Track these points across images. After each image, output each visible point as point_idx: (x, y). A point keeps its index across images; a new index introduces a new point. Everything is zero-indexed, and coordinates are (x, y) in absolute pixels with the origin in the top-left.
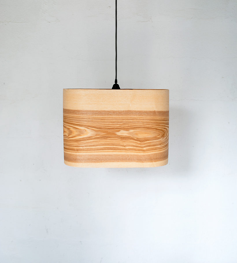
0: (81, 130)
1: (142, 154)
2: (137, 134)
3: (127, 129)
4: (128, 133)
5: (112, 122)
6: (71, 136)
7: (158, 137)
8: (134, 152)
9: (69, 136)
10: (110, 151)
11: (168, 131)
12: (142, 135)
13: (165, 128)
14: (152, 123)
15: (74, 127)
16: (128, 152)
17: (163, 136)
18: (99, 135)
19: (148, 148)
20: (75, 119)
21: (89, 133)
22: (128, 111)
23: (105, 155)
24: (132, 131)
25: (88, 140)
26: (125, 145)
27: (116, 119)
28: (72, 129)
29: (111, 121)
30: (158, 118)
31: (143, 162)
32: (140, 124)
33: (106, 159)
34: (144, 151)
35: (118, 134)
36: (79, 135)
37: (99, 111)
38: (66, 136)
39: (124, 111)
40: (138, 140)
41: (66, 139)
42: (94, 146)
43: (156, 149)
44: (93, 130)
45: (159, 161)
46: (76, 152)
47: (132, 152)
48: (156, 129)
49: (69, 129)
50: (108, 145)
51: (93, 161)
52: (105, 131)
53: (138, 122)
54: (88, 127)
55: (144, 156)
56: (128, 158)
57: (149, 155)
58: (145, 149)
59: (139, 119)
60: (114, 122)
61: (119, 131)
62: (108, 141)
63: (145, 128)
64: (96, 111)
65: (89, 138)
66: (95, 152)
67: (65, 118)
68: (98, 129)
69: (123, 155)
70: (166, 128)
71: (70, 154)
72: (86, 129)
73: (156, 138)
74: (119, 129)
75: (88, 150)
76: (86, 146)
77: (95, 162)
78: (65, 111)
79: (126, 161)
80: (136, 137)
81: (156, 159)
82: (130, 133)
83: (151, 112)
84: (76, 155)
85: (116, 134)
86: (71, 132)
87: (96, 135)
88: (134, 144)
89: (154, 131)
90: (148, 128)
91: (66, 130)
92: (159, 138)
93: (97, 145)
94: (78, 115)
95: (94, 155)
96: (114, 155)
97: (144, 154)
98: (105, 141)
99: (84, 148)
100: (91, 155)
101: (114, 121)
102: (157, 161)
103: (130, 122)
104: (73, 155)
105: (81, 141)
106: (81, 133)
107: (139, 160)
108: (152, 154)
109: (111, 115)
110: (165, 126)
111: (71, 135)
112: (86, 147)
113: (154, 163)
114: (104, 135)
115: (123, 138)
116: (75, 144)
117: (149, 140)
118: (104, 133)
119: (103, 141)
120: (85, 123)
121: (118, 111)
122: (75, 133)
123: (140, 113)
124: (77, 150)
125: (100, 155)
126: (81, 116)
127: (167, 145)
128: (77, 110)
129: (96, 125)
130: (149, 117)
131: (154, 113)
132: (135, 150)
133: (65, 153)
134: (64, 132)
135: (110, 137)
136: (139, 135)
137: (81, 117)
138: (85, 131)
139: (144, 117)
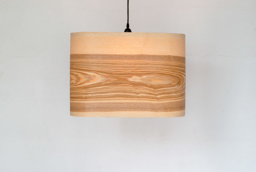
0: (90, 75)
1: (156, 102)
2: (150, 80)
3: (139, 75)
4: (141, 79)
5: (123, 67)
6: (79, 83)
7: (174, 84)
8: (147, 100)
9: (76, 83)
10: (121, 99)
11: (184, 80)
12: (156, 81)
13: (180, 75)
14: (166, 68)
15: (82, 73)
16: (141, 100)
17: (179, 83)
18: (109, 81)
19: (163, 95)
20: (84, 64)
21: (99, 79)
22: (141, 55)
23: (116, 103)
24: (145, 77)
25: (97, 86)
26: (138, 92)
27: (128, 64)
28: (80, 75)
29: (123, 65)
30: (173, 63)
31: (157, 111)
32: (154, 69)
33: (117, 108)
34: (158, 99)
35: (131, 79)
36: (88, 81)
37: (110, 55)
38: (74, 84)
39: (136, 55)
40: (151, 86)
41: (73, 88)
42: (104, 93)
43: (171, 97)
44: (103, 75)
45: (175, 111)
46: (85, 101)
47: (145, 100)
48: (171, 75)
49: (76, 75)
50: (119, 91)
51: (103, 109)
52: (116, 77)
53: (152, 67)
54: (97, 72)
55: (158, 104)
56: (141, 107)
57: (164, 104)
58: (159, 96)
59: (153, 64)
60: (125, 67)
61: (131, 77)
62: (119, 87)
63: (159, 73)
64: (107, 55)
65: (99, 84)
66: (105, 100)
67: (72, 64)
68: (109, 75)
69: (135, 104)
70: (182, 75)
71: (78, 103)
72: (96, 74)
73: (170, 85)
74: (131, 75)
75: (97, 97)
76: (95, 93)
77: (104, 111)
78: (73, 56)
79: (139, 111)
80: (149, 83)
81: (172, 108)
82: (143, 79)
83: (165, 57)
84: (85, 104)
85: (127, 80)
86: (79, 79)
87: (107, 81)
88: (148, 92)
89: (169, 78)
90: (162, 74)
91: (73, 77)
92: (174, 86)
93: (107, 92)
94: (87, 59)
95: (104, 103)
96: (126, 103)
97: (159, 102)
98: (116, 87)
99: (93, 95)
100: (100, 103)
101: (125, 65)
102: (173, 111)
103: (143, 67)
104: (81, 103)
105: (90, 87)
106: (90, 78)
107: (153, 109)
108: (167, 103)
109: (122, 59)
110: (181, 73)
111: (79, 81)
112: (95, 95)
113: (169, 113)
114: (114, 81)
115: (135, 84)
116: (84, 91)
117: (163, 87)
118: (115, 78)
119: (114, 88)
120: (95, 68)
121: (130, 55)
122: (83, 79)
123: (154, 57)
124: (86, 98)
125: (110, 103)
126: (91, 60)
127: (183, 95)
128: (86, 54)
129: (106, 70)
130: (163, 62)
131: (169, 58)
132: (148, 97)
133: (71, 103)
134: (71, 79)
135: (121, 83)
136: (152, 81)
137: (90, 62)
138: (95, 76)
139: (158, 62)
